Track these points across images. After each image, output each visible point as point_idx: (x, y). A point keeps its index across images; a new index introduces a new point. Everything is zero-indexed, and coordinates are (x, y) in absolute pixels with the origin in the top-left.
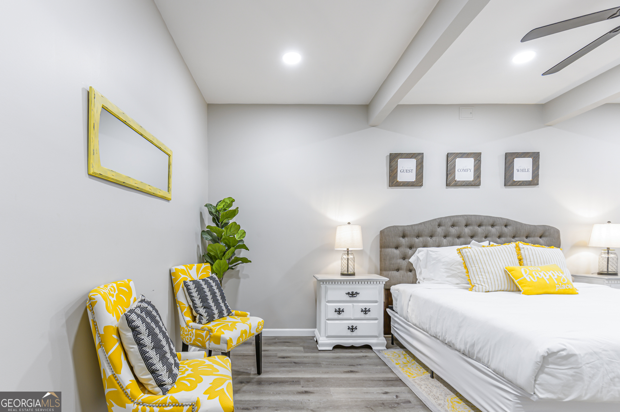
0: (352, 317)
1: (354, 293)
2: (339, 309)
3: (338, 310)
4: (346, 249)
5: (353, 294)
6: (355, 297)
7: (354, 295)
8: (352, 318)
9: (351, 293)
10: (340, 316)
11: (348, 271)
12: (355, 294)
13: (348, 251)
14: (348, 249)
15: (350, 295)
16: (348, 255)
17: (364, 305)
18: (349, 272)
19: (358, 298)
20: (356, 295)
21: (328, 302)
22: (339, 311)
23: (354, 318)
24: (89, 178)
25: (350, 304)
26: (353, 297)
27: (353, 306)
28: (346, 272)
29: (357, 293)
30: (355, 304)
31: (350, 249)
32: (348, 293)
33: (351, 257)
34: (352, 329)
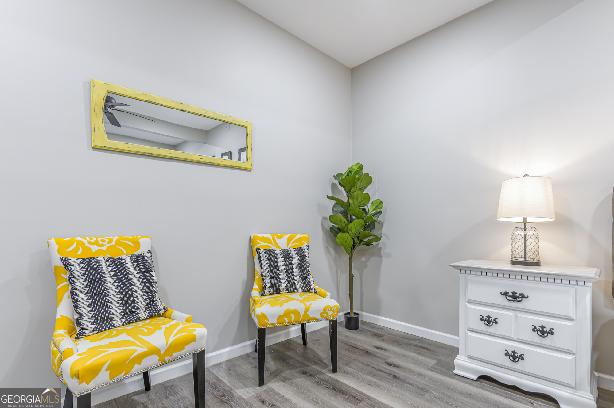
0: (513, 336)
1: (517, 295)
2: (489, 317)
3: (487, 319)
4: (521, 220)
5: (514, 297)
6: (519, 301)
7: (517, 299)
8: (515, 339)
9: (511, 294)
10: (491, 330)
11: (525, 258)
12: (518, 297)
13: (525, 224)
14: (525, 219)
15: (508, 298)
16: (525, 230)
17: (539, 321)
18: (527, 259)
19: (525, 304)
20: (520, 299)
21: (470, 302)
22: (489, 321)
23: (518, 339)
24: (94, 150)
25: (511, 313)
26: (514, 301)
27: (516, 316)
28: (522, 260)
29: (523, 296)
30: (520, 315)
31: (529, 220)
32: (506, 294)
33: (530, 233)
34: (515, 357)
